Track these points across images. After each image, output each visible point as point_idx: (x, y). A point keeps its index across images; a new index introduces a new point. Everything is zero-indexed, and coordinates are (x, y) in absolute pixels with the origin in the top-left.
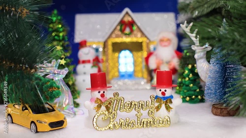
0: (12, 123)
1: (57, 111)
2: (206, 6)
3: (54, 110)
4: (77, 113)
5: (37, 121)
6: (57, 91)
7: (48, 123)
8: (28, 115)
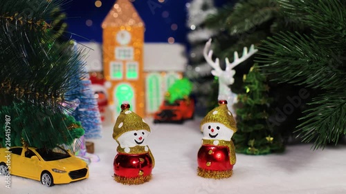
1: (72, 156)
2: (247, 21)
3: (69, 156)
4: (91, 159)
5: (53, 170)
6: (79, 129)
7: (68, 172)
8: (37, 162)
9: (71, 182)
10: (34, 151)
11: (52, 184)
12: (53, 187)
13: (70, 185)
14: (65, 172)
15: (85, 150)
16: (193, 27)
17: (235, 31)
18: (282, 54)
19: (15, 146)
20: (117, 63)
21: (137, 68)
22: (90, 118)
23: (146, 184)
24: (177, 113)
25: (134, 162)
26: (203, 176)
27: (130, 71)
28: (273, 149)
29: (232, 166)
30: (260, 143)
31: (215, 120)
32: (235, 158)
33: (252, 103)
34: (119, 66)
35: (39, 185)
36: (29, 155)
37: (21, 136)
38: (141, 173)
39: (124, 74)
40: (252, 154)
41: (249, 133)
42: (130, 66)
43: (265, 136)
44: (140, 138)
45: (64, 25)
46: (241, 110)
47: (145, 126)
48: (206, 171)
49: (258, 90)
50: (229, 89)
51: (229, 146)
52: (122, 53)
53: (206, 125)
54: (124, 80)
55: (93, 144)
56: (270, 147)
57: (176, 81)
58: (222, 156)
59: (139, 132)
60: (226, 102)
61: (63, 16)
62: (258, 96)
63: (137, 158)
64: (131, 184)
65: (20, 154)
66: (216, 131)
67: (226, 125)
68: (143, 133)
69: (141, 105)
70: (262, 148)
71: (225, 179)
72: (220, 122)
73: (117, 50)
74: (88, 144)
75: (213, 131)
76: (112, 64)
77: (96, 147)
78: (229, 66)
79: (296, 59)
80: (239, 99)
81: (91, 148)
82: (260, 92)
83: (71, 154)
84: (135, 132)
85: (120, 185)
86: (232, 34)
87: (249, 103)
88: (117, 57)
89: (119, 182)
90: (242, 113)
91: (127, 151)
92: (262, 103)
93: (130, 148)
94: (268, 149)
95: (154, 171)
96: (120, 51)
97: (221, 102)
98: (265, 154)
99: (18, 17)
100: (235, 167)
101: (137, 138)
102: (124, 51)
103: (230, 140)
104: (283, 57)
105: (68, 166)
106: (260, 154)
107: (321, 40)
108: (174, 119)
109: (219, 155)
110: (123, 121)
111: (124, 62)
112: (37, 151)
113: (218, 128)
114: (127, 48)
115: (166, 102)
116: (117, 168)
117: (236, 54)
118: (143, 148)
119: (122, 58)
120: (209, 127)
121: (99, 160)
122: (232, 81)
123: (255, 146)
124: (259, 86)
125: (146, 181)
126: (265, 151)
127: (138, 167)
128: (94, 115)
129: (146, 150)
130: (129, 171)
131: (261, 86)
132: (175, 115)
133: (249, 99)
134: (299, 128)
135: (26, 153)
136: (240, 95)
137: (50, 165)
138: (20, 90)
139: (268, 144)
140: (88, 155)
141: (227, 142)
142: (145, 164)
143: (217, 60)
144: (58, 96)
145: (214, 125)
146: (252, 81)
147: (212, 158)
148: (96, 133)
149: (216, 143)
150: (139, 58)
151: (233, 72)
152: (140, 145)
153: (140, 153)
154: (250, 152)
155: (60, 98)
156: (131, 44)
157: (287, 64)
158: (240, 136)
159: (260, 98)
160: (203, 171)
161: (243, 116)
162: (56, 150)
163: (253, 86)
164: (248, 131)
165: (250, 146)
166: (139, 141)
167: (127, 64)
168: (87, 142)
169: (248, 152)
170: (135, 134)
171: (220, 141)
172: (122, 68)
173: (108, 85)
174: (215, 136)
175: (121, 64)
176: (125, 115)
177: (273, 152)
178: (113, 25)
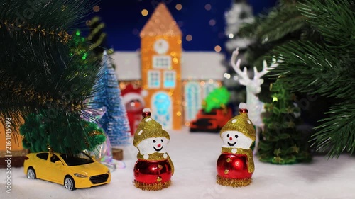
0: (36, 178)
1: (96, 162)
2: (278, 29)
3: (93, 162)
4: (117, 166)
5: (75, 174)
6: (100, 136)
7: (90, 176)
8: (61, 167)
9: (92, 187)
10: (58, 156)
11: (74, 189)
12: (75, 191)
13: (91, 189)
14: (86, 176)
15: (111, 157)
16: (231, 36)
17: (266, 39)
18: (294, 63)
19: (41, 151)
20: (154, 72)
21: (175, 77)
22: (118, 125)
23: (165, 190)
24: (213, 122)
25: (153, 169)
26: (222, 184)
27: (167, 79)
28: (301, 158)
29: (251, 174)
30: (286, 152)
31: (234, 129)
32: (254, 166)
33: (278, 112)
34: (157, 74)
35: (62, 188)
36: (54, 159)
37: (47, 142)
38: (159, 179)
39: (162, 82)
40: (278, 164)
41: (275, 143)
42: (167, 74)
43: (290, 146)
44: (159, 145)
45: (103, 35)
46: (269, 119)
47: (165, 134)
48: (225, 178)
49: (285, 99)
50: (257, 98)
51: (248, 154)
52: (160, 62)
53: (225, 134)
54: (161, 89)
55: (121, 151)
56: (296, 156)
57: (215, 89)
58: (240, 164)
59: (158, 140)
60: (246, 111)
61: (101, 26)
62: (284, 105)
63: (155, 164)
64: (149, 189)
65: (46, 158)
66: (234, 139)
67: (244, 133)
68: (162, 140)
69: (179, 114)
70: (287, 157)
71: (243, 187)
72: (238, 130)
73: (155, 59)
74: (115, 151)
75: (231, 139)
76: (149, 73)
77: (125, 154)
78: (258, 75)
79: (309, 68)
80: (266, 108)
81: (119, 155)
82: (286, 101)
83: (94, 160)
84: (154, 139)
85: (140, 190)
86: (263, 42)
87: (274, 112)
88: (154, 65)
89: (138, 187)
90: (268, 122)
91: (146, 158)
92: (288, 113)
93: (149, 155)
94: (294, 158)
95: (173, 178)
96: (157, 60)
97: (241, 111)
98: (291, 163)
99: (41, 29)
100: (254, 176)
101: (156, 145)
102: (162, 60)
103: (248, 148)
104: (295, 66)
105: (90, 171)
106: (286, 164)
107: (333, 49)
108: (210, 127)
109: (237, 164)
110: (143, 129)
111: (162, 71)
112: (61, 156)
113: (237, 136)
114: (165, 57)
115: (203, 111)
116: (136, 174)
117: (265, 63)
118: (162, 155)
119: (160, 67)
120: (228, 136)
121: (125, 167)
122: (259, 90)
123: (281, 156)
124: (285, 95)
125: (164, 187)
126: (290, 161)
127: (156, 173)
128: (122, 123)
129: (165, 157)
130: (148, 177)
131: (288, 95)
132: (211, 124)
133: (276, 108)
134: (315, 137)
135: (52, 158)
136: (266, 104)
137: (72, 170)
138: (42, 98)
139: (294, 154)
140: (114, 161)
141: (245, 151)
142: (163, 171)
143: (245, 69)
144: (78, 104)
145: (232, 133)
146: (278, 90)
147: (230, 166)
148: (125, 140)
149: (234, 151)
150: (177, 67)
151: (262, 81)
152: (159, 152)
153: (159, 159)
154: (275, 162)
155: (79, 106)
156: (169, 53)
157: (299, 73)
158: (266, 145)
159: (287, 107)
160: (222, 179)
161: (269, 125)
162: (82, 156)
163: (280, 95)
164: (274, 140)
165: (276, 156)
166: (158, 148)
167: (165, 72)
168: (113, 149)
169: (273, 161)
170: (154, 141)
171: (238, 149)
172: (159, 77)
173: (144, 93)
174: (233, 145)
175: (159, 73)
176: (145, 122)
177: (299, 161)
178: (151, 34)
